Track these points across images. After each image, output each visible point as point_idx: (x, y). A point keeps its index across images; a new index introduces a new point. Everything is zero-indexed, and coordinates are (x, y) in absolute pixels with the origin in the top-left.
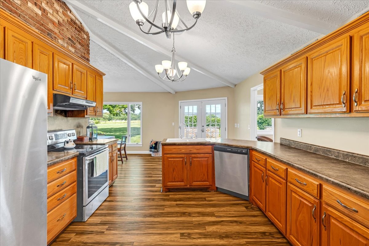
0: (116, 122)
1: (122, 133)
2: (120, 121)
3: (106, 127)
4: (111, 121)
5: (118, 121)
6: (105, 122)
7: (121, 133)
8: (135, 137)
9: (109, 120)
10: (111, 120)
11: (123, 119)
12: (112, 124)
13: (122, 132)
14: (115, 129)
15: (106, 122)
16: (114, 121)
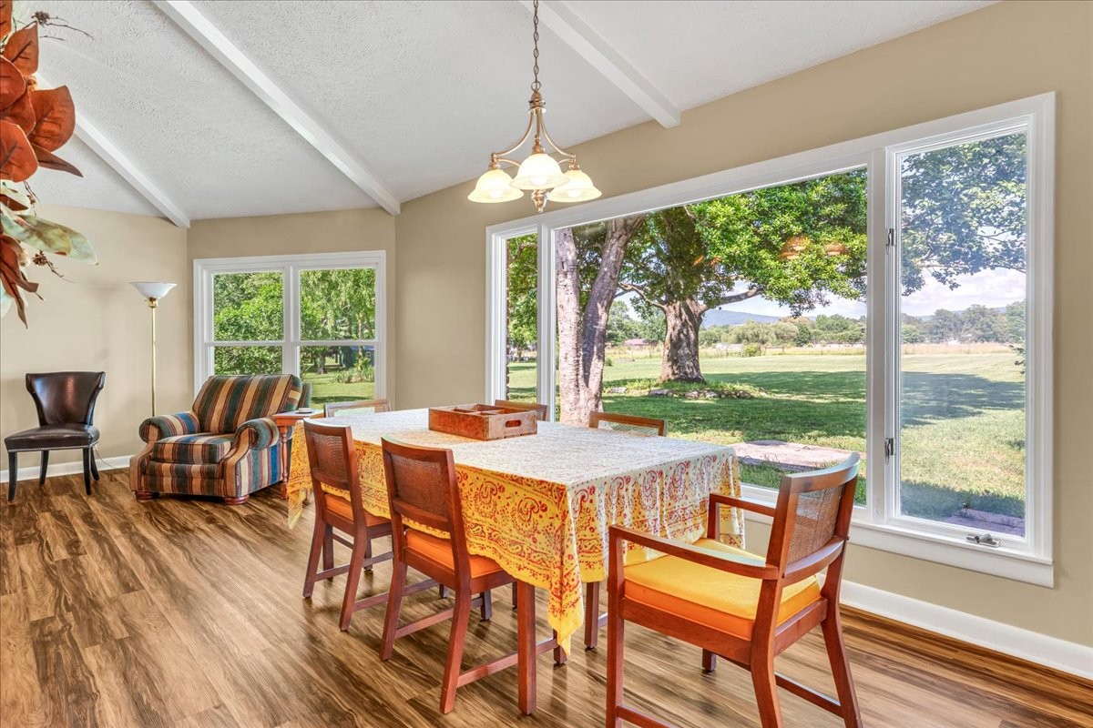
0: (828, 347)
1: (846, 395)
2: (843, 347)
3: (784, 367)
4: (805, 346)
5: (835, 347)
6: (780, 350)
7: (842, 400)
8: (925, 430)
9: (799, 345)
10: (806, 342)
11: (857, 340)
12: (808, 357)
13: (848, 391)
14: (817, 376)
15: (786, 351)
16: (818, 347)
